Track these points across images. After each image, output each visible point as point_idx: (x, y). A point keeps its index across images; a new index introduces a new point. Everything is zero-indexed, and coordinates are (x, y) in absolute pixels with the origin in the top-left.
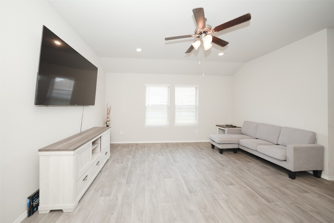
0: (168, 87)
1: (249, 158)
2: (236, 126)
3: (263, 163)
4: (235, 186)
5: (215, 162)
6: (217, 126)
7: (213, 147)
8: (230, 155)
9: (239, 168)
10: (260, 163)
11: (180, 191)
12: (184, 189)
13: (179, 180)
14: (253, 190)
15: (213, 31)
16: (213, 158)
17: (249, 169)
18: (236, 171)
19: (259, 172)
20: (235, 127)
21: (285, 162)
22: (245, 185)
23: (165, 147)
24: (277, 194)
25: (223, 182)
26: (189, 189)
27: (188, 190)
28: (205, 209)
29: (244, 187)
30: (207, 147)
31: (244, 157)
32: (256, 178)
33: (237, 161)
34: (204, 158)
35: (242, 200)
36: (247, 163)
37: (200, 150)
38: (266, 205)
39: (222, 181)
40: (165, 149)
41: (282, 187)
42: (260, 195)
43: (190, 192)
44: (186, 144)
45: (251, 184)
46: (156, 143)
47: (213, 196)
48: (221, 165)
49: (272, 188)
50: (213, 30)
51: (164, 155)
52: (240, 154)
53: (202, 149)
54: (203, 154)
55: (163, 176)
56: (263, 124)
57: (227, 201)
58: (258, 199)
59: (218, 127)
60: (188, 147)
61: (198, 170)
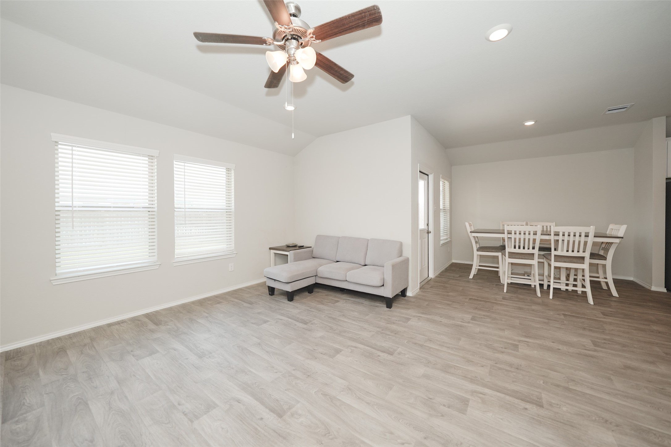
0: (151, 157)
1: (333, 296)
2: (303, 246)
3: (352, 297)
4: (342, 352)
5: (290, 320)
6: (270, 249)
7: (272, 291)
8: (305, 299)
9: (330, 317)
10: (349, 299)
11: (256, 429)
12: (262, 419)
13: (239, 401)
14: (368, 346)
15: (312, 37)
16: (283, 315)
17: (342, 314)
18: (330, 325)
19: (356, 313)
20: (301, 247)
21: (383, 287)
22: (354, 344)
23: (152, 326)
24: (390, 336)
25: (324, 354)
26: (272, 410)
27: (272, 414)
28: (329, 433)
29: (356, 347)
30: (259, 295)
31: (326, 295)
32: (359, 324)
33: (321, 306)
34: (265, 322)
35: (365, 372)
36: (335, 304)
37: (249, 305)
38: (392, 361)
39: (322, 353)
40: (152, 331)
41: (388, 324)
42: (378, 350)
43: (280, 416)
44: (209, 302)
45: (359, 338)
46: (109, 325)
47: (325, 395)
48: (302, 323)
49: (382, 331)
50: (311, 35)
51: (157, 352)
52: (318, 292)
53: (251, 303)
54: (259, 313)
55: (185, 415)
56: (345, 238)
57: (350, 389)
58: (379, 357)
59: (273, 251)
60: (218, 305)
61: (267, 352)
